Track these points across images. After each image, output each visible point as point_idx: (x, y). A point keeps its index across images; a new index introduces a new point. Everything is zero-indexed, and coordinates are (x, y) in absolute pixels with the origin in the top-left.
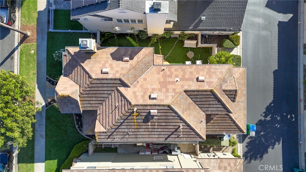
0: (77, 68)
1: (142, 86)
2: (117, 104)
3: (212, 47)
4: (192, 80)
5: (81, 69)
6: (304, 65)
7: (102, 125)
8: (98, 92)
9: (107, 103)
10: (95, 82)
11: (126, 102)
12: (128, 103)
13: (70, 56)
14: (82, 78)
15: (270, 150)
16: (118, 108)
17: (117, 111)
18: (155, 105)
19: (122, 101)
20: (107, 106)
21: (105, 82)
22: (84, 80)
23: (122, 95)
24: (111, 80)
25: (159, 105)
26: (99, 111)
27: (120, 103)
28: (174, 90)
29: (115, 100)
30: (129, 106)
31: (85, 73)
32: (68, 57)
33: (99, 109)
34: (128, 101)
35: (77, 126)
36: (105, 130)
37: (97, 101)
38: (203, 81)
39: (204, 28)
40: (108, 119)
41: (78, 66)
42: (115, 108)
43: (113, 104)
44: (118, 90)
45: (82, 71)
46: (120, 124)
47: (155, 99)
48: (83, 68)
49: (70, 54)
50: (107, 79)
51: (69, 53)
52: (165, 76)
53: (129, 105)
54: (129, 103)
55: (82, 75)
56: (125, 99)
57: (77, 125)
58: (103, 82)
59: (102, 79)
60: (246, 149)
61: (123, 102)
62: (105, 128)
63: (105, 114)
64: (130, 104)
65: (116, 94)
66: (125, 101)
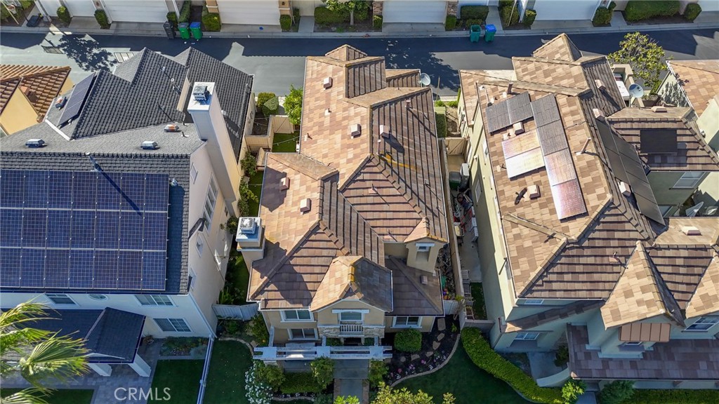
0: (295, 268)
1: (337, 156)
2: (371, 191)
3: (275, 134)
4: (329, 95)
5: (298, 254)
6: (314, 32)
7: (414, 227)
8: (347, 225)
9: (369, 215)
10: (326, 220)
11: (365, 170)
12: (367, 164)
13: (269, 288)
14: (317, 252)
15: (444, 63)
16: (378, 188)
17: (385, 191)
18: (371, 126)
19: (363, 180)
20: (376, 215)
21: (326, 204)
22: (322, 245)
23: (352, 180)
24: (323, 193)
25: (372, 121)
26: (385, 237)
27: (368, 184)
28: (345, 110)
29: (363, 196)
30: (375, 162)
31: (308, 244)
32: (271, 295)
33: (381, 237)
34: (363, 166)
35: (432, 370)
36: (424, 220)
37: (366, 234)
38: (332, 80)
39: (240, 119)
40: (401, 213)
41: (292, 262)
42: (379, 196)
43: (370, 200)
44: (344, 190)
45: (303, 252)
46: (408, 189)
47: (360, 127)
48: (297, 249)
49: (264, 288)
50: (322, 200)
51: (261, 291)
52: (320, 132)
53: (371, 164)
54: (368, 162)
55: (311, 252)
56: (361, 173)
57: (429, 369)
58: (326, 207)
59: (322, 207)
60: (446, 89)
61: (367, 176)
62: (418, 221)
63: (391, 221)
64: (369, 160)
65: (352, 193)
66: (364, 173)
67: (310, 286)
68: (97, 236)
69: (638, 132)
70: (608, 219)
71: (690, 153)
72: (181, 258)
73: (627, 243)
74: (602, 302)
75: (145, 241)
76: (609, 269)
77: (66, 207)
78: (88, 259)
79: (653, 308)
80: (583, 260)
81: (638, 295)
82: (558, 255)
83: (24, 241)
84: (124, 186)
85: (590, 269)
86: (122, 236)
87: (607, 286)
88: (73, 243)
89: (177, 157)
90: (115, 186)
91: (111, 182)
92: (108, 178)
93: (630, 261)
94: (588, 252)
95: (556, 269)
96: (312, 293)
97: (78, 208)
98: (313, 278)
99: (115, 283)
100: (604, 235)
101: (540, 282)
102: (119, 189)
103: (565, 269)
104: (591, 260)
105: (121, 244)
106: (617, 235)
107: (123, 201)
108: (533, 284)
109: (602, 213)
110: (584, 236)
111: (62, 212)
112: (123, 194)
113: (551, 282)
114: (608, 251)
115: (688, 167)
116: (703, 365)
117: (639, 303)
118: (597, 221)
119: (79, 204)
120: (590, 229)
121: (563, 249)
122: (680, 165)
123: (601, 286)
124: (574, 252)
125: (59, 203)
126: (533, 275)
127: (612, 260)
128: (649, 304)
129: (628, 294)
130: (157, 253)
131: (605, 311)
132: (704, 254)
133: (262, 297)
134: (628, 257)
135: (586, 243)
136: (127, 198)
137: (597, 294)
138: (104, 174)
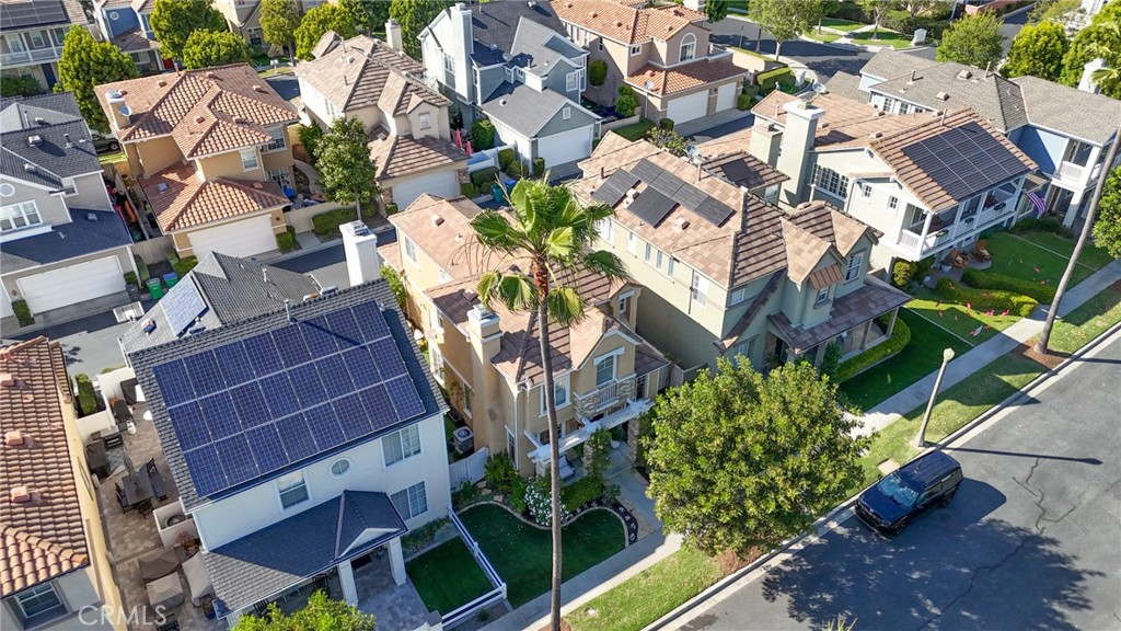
13: (528, 366)
32: (532, 372)
38: (440, 216)
40: (592, 276)
41: (535, 336)
48: (532, 323)
49: (523, 367)
51: (521, 371)
67: (562, 350)
68: (327, 386)
69: (720, 169)
70: (751, 208)
71: (761, 173)
72: (425, 377)
73: (775, 221)
74: (785, 269)
75: (382, 371)
76: (774, 244)
77: (278, 370)
78: (328, 414)
79: (822, 248)
80: (754, 244)
81: (807, 248)
82: (736, 247)
83: (244, 423)
84: (332, 327)
85: (763, 248)
86: (354, 376)
87: (782, 256)
88: (303, 403)
89: (374, 283)
90: (323, 330)
91: (317, 327)
92: (312, 325)
93: (783, 233)
94: (753, 237)
95: (741, 257)
96: (567, 355)
97: (292, 365)
98: (561, 342)
99: (369, 426)
100: (756, 221)
101: (736, 271)
102: (329, 332)
103: (746, 255)
104: (759, 242)
105: (357, 384)
106: (765, 217)
107: (338, 342)
108: (733, 274)
109: (745, 206)
110: (744, 226)
111: (276, 376)
112: (335, 334)
113: (743, 268)
114: (766, 231)
115: (766, 184)
116: (872, 305)
117: (810, 252)
118: (745, 212)
119: (291, 361)
120: (745, 221)
121: (737, 240)
122: (760, 183)
123: (777, 258)
124: (744, 240)
125: (267, 369)
126: (728, 269)
127: (773, 237)
128: (817, 247)
129: (799, 252)
130: (400, 379)
131: (792, 275)
132: (823, 212)
133: (526, 376)
134: (780, 230)
135: (749, 231)
136: (341, 337)
137: (779, 265)
138: (305, 322)
